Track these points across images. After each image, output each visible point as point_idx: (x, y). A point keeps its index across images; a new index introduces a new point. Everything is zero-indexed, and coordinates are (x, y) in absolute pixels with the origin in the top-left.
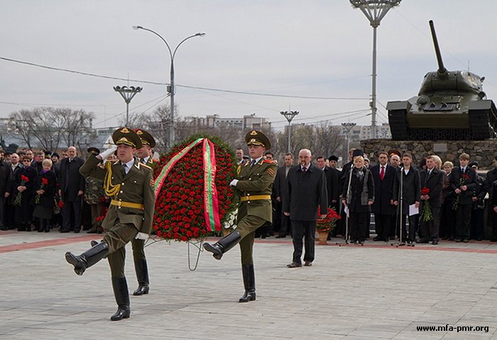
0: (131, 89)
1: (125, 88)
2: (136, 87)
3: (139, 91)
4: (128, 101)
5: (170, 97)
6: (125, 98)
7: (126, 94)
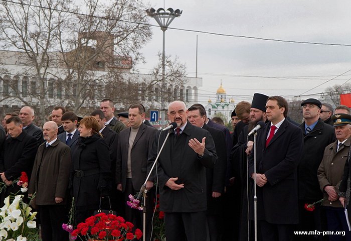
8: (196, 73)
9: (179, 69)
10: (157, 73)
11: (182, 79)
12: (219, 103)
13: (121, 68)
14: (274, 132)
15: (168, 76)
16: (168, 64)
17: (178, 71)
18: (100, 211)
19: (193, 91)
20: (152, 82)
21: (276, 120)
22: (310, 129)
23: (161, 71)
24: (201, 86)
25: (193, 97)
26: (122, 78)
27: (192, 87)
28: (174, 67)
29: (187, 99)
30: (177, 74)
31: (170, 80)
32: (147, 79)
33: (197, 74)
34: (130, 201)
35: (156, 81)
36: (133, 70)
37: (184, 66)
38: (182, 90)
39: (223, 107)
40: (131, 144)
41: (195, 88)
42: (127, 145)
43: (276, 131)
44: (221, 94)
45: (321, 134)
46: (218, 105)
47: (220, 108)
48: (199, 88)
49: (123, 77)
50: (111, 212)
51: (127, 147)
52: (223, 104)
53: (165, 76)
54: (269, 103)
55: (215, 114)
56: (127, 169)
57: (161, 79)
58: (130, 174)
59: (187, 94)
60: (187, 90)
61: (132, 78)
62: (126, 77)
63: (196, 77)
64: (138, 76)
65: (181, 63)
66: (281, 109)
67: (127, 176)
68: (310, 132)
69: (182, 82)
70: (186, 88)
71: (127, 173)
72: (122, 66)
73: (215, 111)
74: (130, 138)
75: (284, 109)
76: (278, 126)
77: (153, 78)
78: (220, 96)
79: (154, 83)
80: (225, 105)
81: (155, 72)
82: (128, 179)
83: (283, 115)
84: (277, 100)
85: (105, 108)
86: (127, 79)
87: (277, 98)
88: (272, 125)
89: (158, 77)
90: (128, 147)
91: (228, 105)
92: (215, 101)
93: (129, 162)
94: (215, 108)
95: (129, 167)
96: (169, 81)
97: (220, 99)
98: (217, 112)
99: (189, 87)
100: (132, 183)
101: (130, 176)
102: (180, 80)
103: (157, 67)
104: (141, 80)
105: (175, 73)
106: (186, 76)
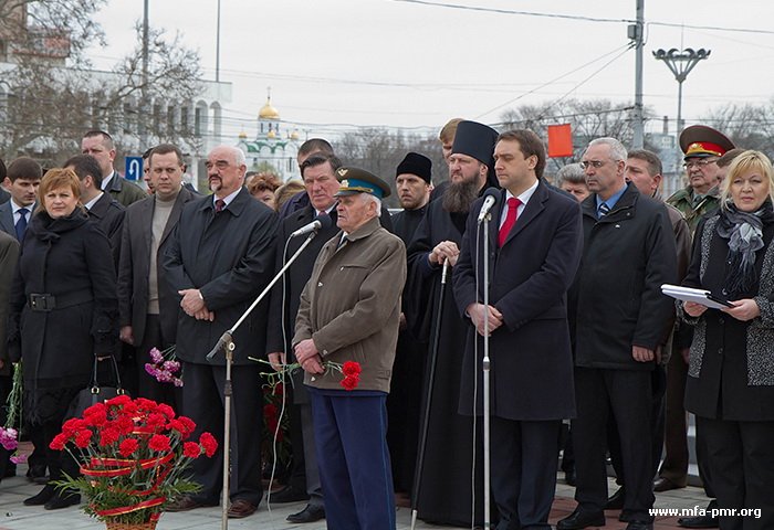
0: (688, 53)
1: (675, 53)
2: (696, 50)
3: (704, 58)
4: (681, 78)
5: (634, 50)
6: (675, 73)
7: (678, 63)
8: (218, 69)
9: (185, 62)
10: (133, 69)
11: (192, 84)
12: (264, 141)
13: (50, 56)
14: (516, 213)
15: (158, 78)
16: (158, 49)
17: (180, 65)
18: (95, 390)
19: (211, 113)
20: (121, 90)
21: (518, 185)
22: (606, 206)
23: (140, 66)
24: (230, 101)
25: (211, 127)
26: (52, 80)
27: (209, 103)
28: (172, 56)
29: (197, 129)
30: (178, 73)
31: (163, 85)
32: (108, 83)
33: (217, 74)
34: (153, 363)
35: (130, 89)
36: (78, 61)
37: (196, 54)
38: (185, 110)
39: (273, 151)
40: (158, 235)
41: (216, 106)
42: (147, 237)
43: (520, 211)
44: (267, 120)
45: (630, 218)
46: (260, 145)
47: (265, 152)
48: (224, 105)
49: (55, 77)
50: (120, 391)
51: (148, 243)
52: (273, 143)
53: (150, 78)
54: (501, 147)
55: (255, 165)
56: (148, 292)
57: (141, 84)
58: (156, 304)
59: (197, 118)
60: (198, 110)
61: (76, 80)
62: (61, 76)
63: (217, 81)
64: (90, 76)
65: (188, 48)
66: (528, 161)
67: (147, 310)
68: (606, 213)
69: (191, 92)
70: (195, 106)
71: (148, 302)
72: (52, 52)
73: (255, 159)
74: (154, 223)
75: (535, 159)
76: (524, 197)
77: (124, 81)
78: (266, 124)
79: (126, 91)
80: (278, 144)
81: (129, 66)
82: (149, 316)
83: (534, 172)
84: (519, 140)
85: (94, 151)
86: (63, 81)
87: (518, 135)
88: (509, 196)
89: (135, 78)
90: (151, 241)
91: (283, 145)
92: (256, 135)
93: (153, 276)
94: (254, 150)
95: (154, 289)
96: (161, 89)
97: (266, 130)
98: (259, 161)
99: (202, 103)
100: (159, 326)
101: (155, 309)
102: (185, 86)
103: (133, 57)
104: (95, 85)
105: (175, 71)
106: (201, 78)
